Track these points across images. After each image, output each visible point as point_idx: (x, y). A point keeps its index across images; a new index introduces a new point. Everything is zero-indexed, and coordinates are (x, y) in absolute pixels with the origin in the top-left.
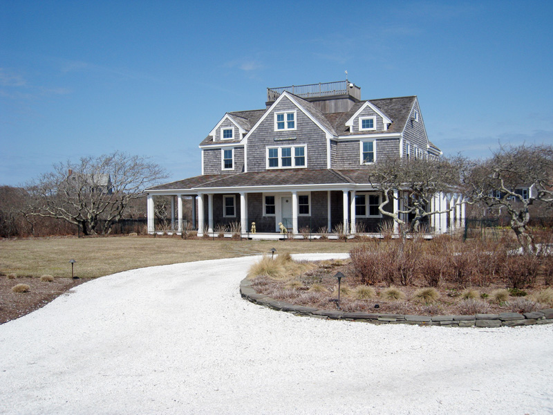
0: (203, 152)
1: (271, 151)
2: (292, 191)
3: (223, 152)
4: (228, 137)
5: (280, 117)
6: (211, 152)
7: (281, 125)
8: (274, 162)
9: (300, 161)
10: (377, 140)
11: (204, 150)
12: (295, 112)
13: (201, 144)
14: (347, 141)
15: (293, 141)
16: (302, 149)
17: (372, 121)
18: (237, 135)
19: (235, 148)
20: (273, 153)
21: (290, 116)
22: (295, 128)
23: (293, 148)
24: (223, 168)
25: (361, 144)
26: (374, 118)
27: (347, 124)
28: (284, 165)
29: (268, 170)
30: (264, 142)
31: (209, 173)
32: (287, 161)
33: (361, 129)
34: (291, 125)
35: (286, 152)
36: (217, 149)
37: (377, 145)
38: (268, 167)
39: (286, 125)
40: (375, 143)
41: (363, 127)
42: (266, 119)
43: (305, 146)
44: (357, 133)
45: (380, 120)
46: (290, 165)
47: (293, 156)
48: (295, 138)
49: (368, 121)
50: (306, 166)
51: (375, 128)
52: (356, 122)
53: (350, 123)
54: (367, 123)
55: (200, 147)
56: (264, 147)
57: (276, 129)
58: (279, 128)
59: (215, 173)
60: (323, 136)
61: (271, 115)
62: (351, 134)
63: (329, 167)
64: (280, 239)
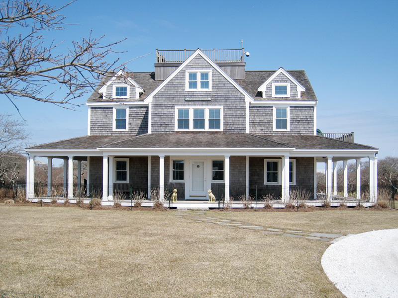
0: (89, 110)
1: (180, 111)
2: (225, 154)
3: (114, 111)
4: (121, 95)
5: (193, 76)
6: (100, 111)
7: (193, 85)
8: (184, 123)
9: (214, 123)
10: (291, 107)
11: (92, 108)
12: (210, 72)
13: (89, 101)
14: (260, 107)
15: (207, 102)
16: (218, 111)
17: (285, 88)
18: (133, 93)
19: (131, 108)
20: (184, 113)
21: (205, 76)
22: (210, 89)
23: (207, 110)
24: (114, 129)
25: (274, 110)
26: (288, 85)
27: (259, 89)
28: (195, 127)
29: (177, 132)
30: (173, 102)
31: (97, 133)
32: (199, 123)
33: (274, 95)
34: (205, 85)
35: (199, 113)
36: (107, 108)
37: (291, 112)
38: (176, 129)
39: (199, 85)
40: (288, 110)
41: (277, 93)
42: (176, 77)
43: (221, 108)
44: (270, 99)
45: (294, 88)
46: (203, 127)
47: (207, 118)
48: (210, 99)
49: (281, 87)
50: (222, 129)
51: (288, 95)
52: (269, 88)
53: (262, 88)
54: (281, 90)
55: (88, 104)
56: (173, 106)
57: (187, 88)
58: (190, 88)
59: (105, 133)
60: (242, 99)
61: (182, 73)
62: (265, 100)
63: (248, 131)
64: (210, 208)
